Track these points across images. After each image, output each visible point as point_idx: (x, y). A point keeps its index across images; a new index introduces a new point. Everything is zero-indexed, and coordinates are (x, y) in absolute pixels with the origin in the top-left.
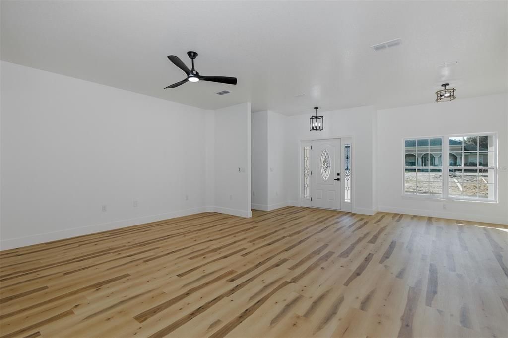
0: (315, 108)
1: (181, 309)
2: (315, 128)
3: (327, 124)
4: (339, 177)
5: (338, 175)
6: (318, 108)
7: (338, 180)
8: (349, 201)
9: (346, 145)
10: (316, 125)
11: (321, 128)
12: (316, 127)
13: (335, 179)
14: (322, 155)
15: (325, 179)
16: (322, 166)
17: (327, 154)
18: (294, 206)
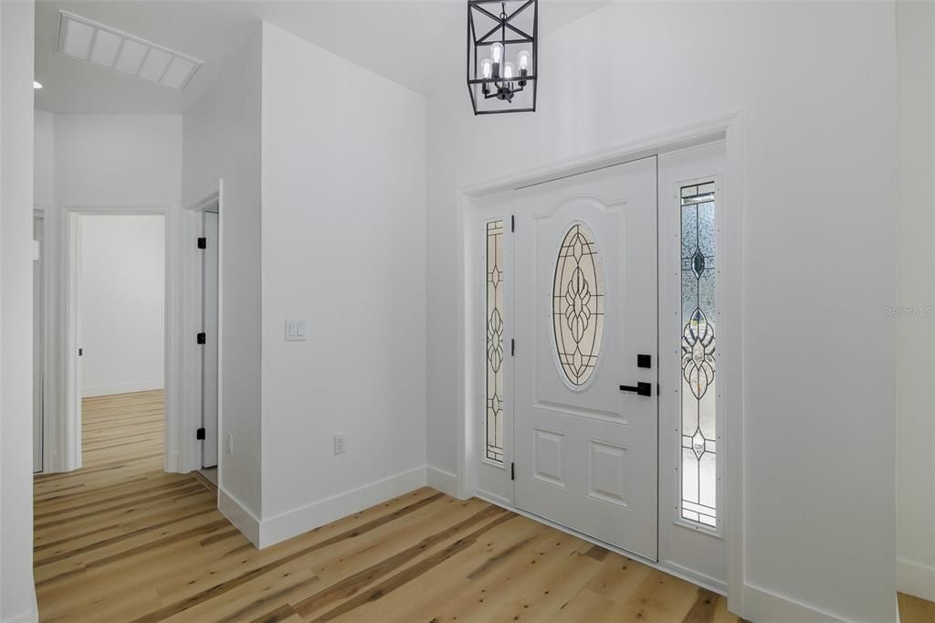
4: (646, 376)
5: (644, 361)
7: (644, 389)
13: (623, 388)
14: (562, 259)
15: (575, 381)
16: (563, 311)
17: (586, 250)
18: (441, 495)
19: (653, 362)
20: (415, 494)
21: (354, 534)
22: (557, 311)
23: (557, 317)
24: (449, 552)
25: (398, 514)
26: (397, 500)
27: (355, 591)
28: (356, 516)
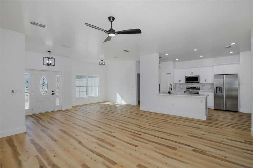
0: (48, 52)
1: (146, 155)
6: (50, 52)
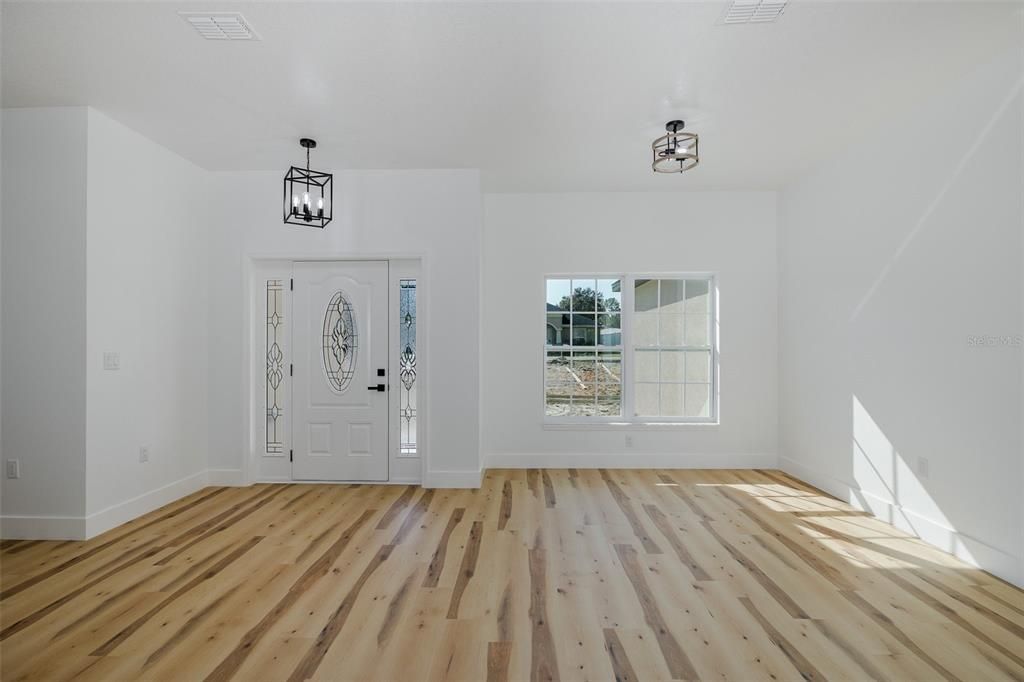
2: (301, 211)
3: (344, 203)
4: (382, 380)
5: (381, 373)
7: (381, 388)
8: (414, 451)
9: (405, 283)
10: (307, 200)
11: (326, 214)
12: (306, 209)
13: (369, 388)
14: (329, 312)
15: (338, 387)
16: (330, 345)
17: (346, 307)
18: (226, 488)
19: (386, 373)
20: (202, 491)
21: (171, 516)
22: (326, 345)
23: (326, 349)
24: (258, 506)
25: (203, 499)
26: (189, 497)
27: (204, 531)
28: (183, 500)
